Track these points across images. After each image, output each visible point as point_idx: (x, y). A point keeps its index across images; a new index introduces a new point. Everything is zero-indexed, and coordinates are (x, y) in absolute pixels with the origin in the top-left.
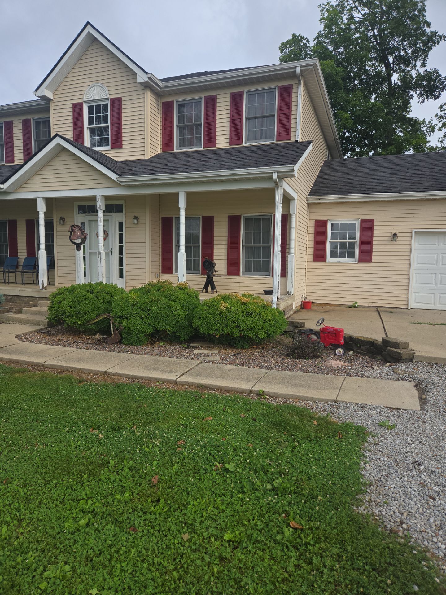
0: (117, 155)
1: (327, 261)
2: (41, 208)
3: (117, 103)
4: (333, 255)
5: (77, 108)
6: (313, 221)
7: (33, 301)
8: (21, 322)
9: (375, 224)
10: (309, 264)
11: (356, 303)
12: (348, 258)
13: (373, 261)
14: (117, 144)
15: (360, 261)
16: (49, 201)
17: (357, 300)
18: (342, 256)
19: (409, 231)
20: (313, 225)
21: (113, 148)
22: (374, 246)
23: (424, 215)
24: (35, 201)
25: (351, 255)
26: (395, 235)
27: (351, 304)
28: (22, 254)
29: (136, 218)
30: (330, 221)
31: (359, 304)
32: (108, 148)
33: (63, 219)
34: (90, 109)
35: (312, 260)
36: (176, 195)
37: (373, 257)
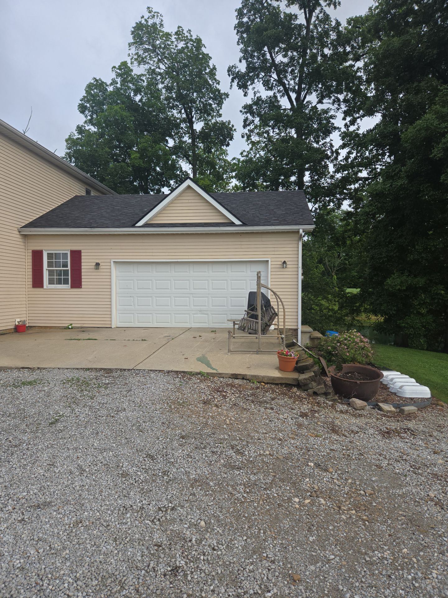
1: (45, 287)
6: (31, 251)
9: (82, 254)
10: (29, 290)
11: (71, 324)
12: (64, 284)
13: (83, 286)
15: (72, 287)
17: (71, 322)
19: (109, 261)
20: (31, 254)
22: (83, 274)
23: (119, 248)
25: (66, 282)
27: (66, 325)
30: (46, 250)
31: (73, 326)
35: (31, 286)
37: (83, 283)
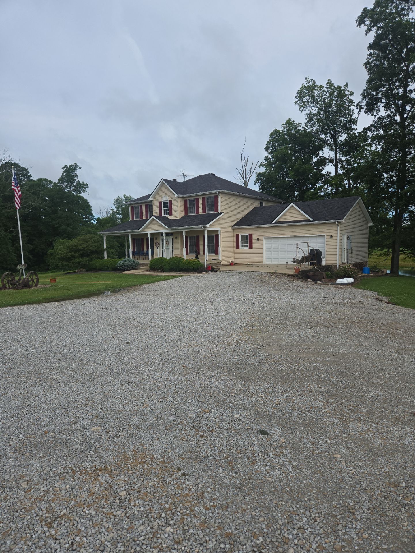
0: (171, 218)
2: (149, 236)
3: (171, 201)
4: (242, 246)
5: (160, 203)
7: (147, 264)
8: (143, 269)
14: (171, 214)
16: (151, 234)
18: (245, 247)
21: (170, 215)
24: (147, 234)
26: (258, 239)
28: (145, 250)
29: (176, 237)
32: (168, 215)
33: (156, 238)
34: (164, 203)
36: (182, 232)
